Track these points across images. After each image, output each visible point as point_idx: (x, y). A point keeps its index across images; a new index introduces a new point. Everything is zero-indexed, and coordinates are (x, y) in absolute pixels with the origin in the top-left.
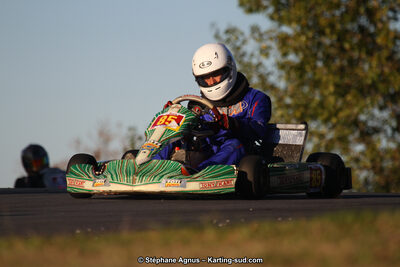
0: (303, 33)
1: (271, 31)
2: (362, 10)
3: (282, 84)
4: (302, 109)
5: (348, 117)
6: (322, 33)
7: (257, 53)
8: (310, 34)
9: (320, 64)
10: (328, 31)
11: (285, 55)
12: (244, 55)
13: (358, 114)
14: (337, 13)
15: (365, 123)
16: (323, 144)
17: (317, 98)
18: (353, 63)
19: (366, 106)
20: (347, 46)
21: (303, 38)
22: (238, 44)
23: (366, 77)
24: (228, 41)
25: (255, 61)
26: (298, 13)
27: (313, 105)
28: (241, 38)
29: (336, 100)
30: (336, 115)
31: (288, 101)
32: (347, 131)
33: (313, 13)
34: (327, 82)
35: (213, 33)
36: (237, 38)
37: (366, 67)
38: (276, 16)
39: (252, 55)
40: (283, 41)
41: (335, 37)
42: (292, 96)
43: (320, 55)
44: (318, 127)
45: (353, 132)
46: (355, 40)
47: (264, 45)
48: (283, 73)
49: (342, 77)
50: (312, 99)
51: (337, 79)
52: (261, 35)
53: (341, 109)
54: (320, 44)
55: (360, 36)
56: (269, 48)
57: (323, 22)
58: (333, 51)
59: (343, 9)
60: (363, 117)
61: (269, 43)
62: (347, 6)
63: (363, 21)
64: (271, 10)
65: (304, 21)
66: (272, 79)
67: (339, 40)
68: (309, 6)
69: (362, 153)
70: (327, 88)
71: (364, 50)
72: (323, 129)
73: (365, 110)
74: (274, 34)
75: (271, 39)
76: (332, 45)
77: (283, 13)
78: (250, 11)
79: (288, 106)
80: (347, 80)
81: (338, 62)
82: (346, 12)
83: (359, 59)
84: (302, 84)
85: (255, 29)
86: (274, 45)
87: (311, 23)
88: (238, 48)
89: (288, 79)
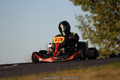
0: (100, 16)
1: (91, 16)
2: (115, 8)
3: (95, 30)
4: (101, 36)
5: (114, 37)
6: (105, 15)
7: (88, 22)
8: (102, 16)
9: (105, 24)
10: (106, 15)
11: (95, 22)
12: (84, 23)
13: (116, 37)
14: (109, 10)
15: (118, 39)
16: (107, 45)
17: (105, 33)
18: (114, 23)
19: (118, 34)
20: (112, 18)
21: (100, 17)
22: (82, 20)
23: (118, 26)
24: (80, 19)
25: (87, 24)
26: (98, 10)
27: (104, 35)
28: (83, 18)
29: (110, 33)
30: (110, 37)
31: (97, 34)
32: (114, 41)
33: (102, 10)
34: (107, 29)
35: (76, 17)
36: (82, 18)
37: (118, 24)
38: (92, 12)
39: (86, 22)
40: (95, 18)
41: (108, 16)
42: (98, 33)
43: (105, 21)
44: (106, 41)
45: (115, 42)
46: (114, 16)
47: (89, 19)
48: (95, 27)
49: (111, 27)
50: (104, 33)
51: (110, 28)
52: (88, 17)
53: (111, 36)
54: (104, 18)
55: (115, 15)
56: (91, 20)
57: (105, 12)
58: (108, 20)
59: (110, 8)
60: (118, 37)
61: (90, 19)
62: (111, 8)
63: (116, 11)
64: (90, 10)
65: (100, 13)
66: (92, 29)
67: (110, 17)
68: (101, 8)
69: (118, 47)
70: (107, 30)
71: (116, 19)
72: (107, 41)
73: (118, 35)
74: (92, 17)
75: (91, 18)
76: (108, 19)
77: (94, 11)
78: (85, 11)
79: (97, 36)
80: (112, 28)
81: (110, 23)
82: (111, 9)
83: (116, 22)
84: (100, 30)
85: (86, 16)
86: (92, 19)
87: (101, 13)
88: (83, 21)
89: (97, 28)
